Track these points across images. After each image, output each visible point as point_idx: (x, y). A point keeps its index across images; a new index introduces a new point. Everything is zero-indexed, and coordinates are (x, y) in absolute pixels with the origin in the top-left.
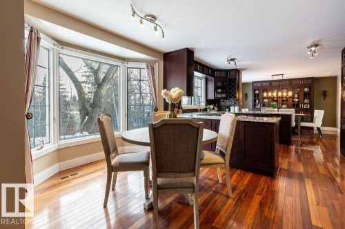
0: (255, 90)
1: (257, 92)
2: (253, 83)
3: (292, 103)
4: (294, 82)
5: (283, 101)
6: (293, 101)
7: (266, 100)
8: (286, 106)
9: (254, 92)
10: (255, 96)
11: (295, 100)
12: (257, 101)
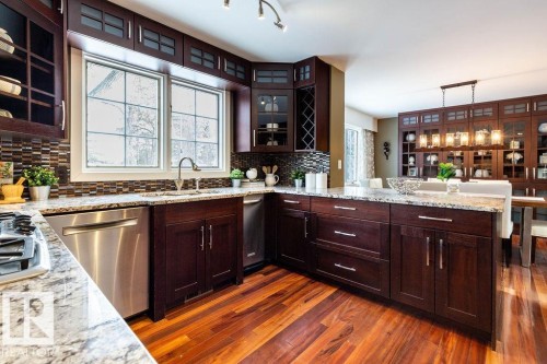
0: (406, 134)
1: (411, 138)
2: (402, 116)
3: (501, 164)
4: (509, 110)
5: (477, 158)
6: (506, 160)
7: (433, 158)
8: (485, 173)
9: (405, 140)
10: (405, 147)
11: (510, 156)
12: (411, 160)
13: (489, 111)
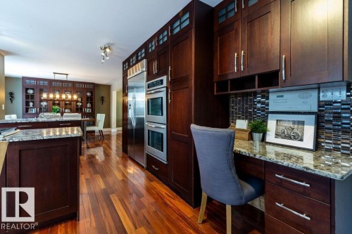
0: (27, 89)
1: (31, 92)
2: (25, 78)
3: (75, 107)
4: (77, 86)
5: (66, 104)
6: (77, 106)
7: (45, 104)
8: (69, 111)
9: (26, 92)
10: (27, 96)
11: (78, 104)
12: (31, 104)
13: (70, 85)
